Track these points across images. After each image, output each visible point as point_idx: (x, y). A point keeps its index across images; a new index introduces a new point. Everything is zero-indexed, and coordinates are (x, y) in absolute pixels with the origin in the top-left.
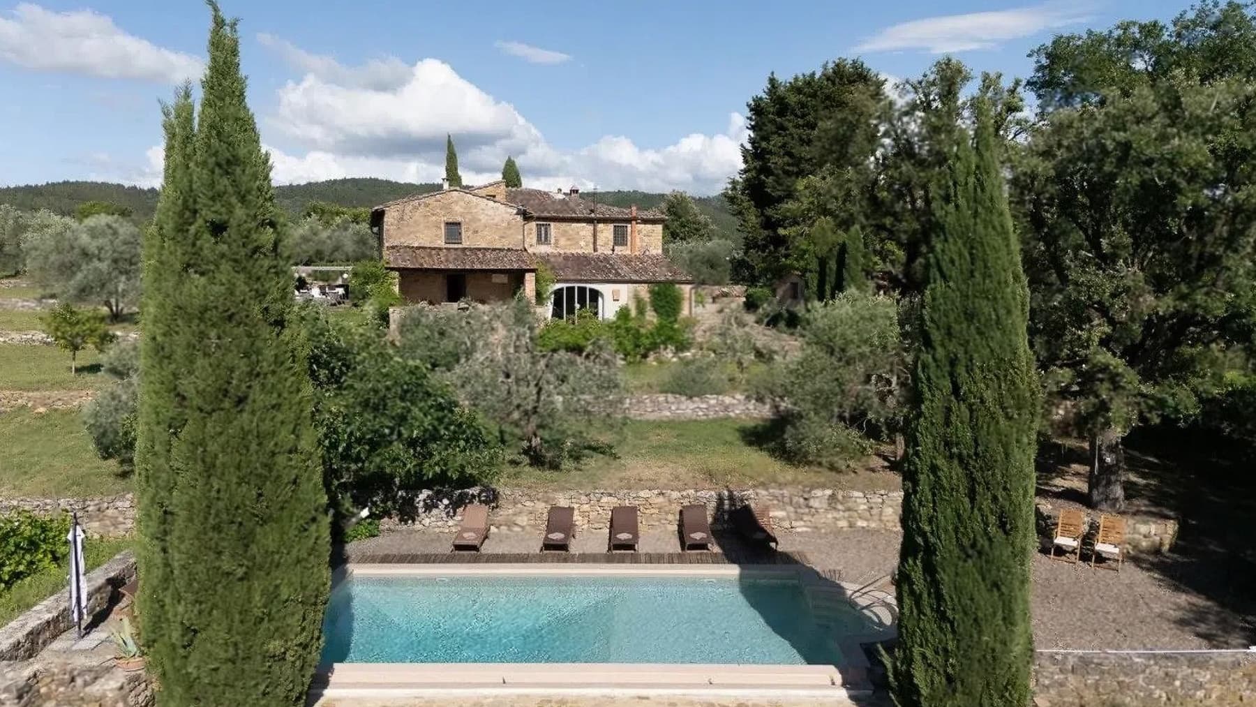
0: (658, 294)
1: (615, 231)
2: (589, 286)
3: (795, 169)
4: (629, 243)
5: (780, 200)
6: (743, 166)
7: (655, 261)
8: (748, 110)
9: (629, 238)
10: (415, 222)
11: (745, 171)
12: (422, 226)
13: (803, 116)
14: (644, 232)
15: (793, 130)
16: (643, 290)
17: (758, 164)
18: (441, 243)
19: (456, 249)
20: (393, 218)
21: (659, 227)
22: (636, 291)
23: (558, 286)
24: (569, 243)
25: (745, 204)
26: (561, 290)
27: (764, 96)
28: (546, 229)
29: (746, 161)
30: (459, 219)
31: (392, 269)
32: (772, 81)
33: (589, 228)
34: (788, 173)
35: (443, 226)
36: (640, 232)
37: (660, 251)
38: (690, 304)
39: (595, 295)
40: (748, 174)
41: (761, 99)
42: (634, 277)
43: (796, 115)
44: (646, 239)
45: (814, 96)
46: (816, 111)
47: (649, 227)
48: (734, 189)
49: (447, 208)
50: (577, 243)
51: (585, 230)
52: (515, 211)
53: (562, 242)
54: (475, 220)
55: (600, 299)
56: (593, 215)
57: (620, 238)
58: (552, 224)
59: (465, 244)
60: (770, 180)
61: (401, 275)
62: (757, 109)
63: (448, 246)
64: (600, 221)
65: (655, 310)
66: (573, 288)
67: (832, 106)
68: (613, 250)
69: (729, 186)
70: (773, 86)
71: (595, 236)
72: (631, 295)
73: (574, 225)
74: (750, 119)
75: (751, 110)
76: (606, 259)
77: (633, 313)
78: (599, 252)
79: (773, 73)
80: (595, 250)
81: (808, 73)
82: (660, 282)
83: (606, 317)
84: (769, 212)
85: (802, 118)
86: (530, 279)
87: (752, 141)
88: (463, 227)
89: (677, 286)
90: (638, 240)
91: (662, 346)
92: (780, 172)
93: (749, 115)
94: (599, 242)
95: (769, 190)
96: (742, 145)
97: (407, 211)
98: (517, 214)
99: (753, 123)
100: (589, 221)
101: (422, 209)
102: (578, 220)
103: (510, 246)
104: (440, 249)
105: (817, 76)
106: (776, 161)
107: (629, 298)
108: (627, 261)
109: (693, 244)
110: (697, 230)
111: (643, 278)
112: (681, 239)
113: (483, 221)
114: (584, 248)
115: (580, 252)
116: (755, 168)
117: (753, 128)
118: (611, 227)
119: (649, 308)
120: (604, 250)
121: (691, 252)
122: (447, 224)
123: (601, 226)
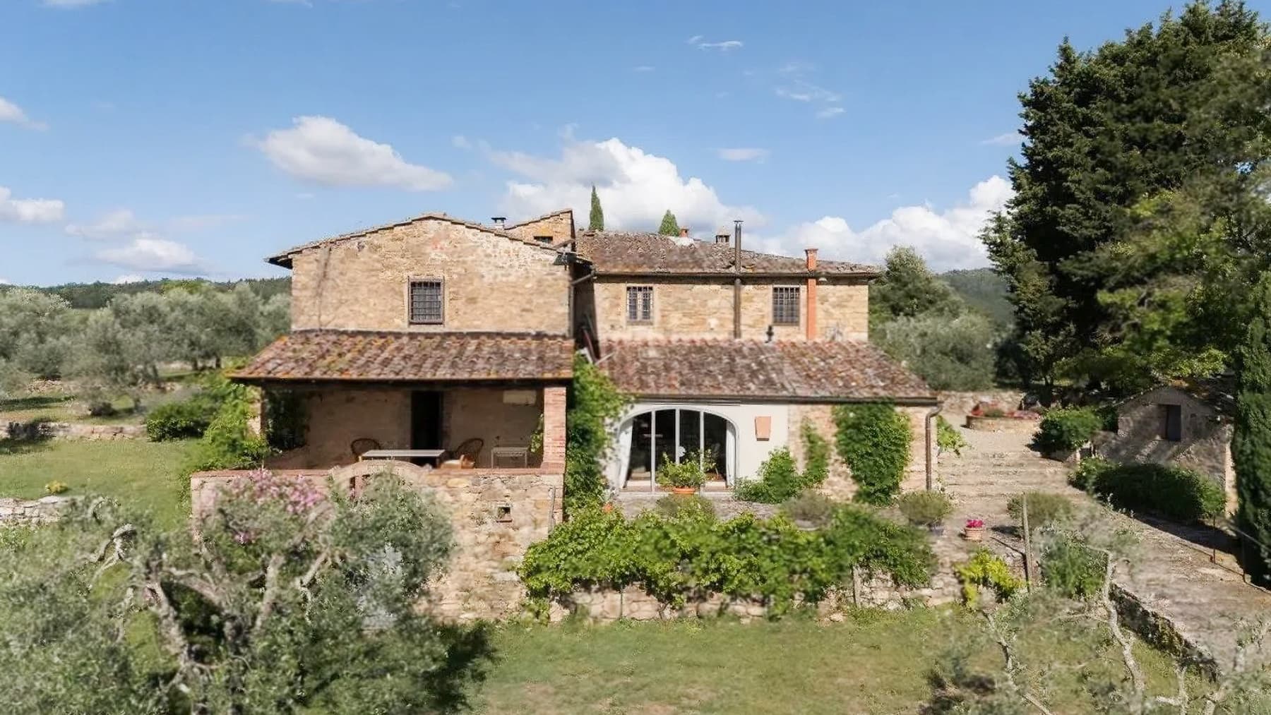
0: (856, 426)
1: (775, 297)
2: (703, 409)
3: (1119, 189)
4: (803, 320)
5: (1090, 244)
6: (1014, 194)
7: (853, 356)
8: (1020, 104)
9: (803, 310)
10: (352, 281)
11: (1017, 203)
12: (364, 289)
13: (1130, 100)
14: (832, 299)
15: (1112, 125)
16: (823, 421)
17: (1040, 189)
18: (401, 323)
19: (428, 336)
20: (307, 273)
21: (862, 292)
22: (805, 419)
23: (641, 409)
24: (686, 320)
25: (1020, 254)
26: (646, 417)
27: (1051, 77)
28: (646, 295)
29: (1018, 187)
30: (438, 275)
31: (247, 381)
32: (1065, 52)
33: (727, 292)
34: (1102, 196)
35: (406, 289)
36: (824, 300)
37: (864, 336)
38: (928, 448)
39: (718, 428)
40: (1025, 208)
41: (1045, 83)
42: (802, 392)
43: (1119, 100)
44: (836, 312)
45: (1152, 62)
46: (1155, 89)
47: (842, 290)
48: (999, 230)
49: (417, 255)
50: (704, 322)
51: (720, 295)
52: (553, 258)
53: (675, 319)
54: (468, 275)
55: (729, 435)
56: (733, 270)
57: (786, 313)
58: (656, 287)
59: (451, 325)
60: (1070, 210)
61: (268, 395)
62: (1039, 101)
63: (414, 329)
64: (746, 279)
65: (849, 462)
66: (673, 411)
67: (1187, 80)
68: (770, 334)
69: (993, 225)
70: (1067, 59)
71: (737, 308)
72: (795, 428)
73: (698, 288)
74: (1027, 116)
75: (1026, 104)
76: (757, 350)
77: (800, 468)
78: (745, 337)
79: (1066, 40)
80: (737, 333)
81: (1136, 28)
82: (858, 402)
83: (741, 475)
84: (1066, 265)
85: (1127, 103)
86: (555, 399)
87: (1028, 153)
88: (447, 292)
89: (898, 409)
90: (820, 314)
91: (858, 571)
92: (1089, 194)
93: (1024, 110)
94: (745, 319)
95: (1066, 229)
96: (1011, 161)
97: (334, 261)
98: (558, 263)
99: (1030, 123)
100: (727, 280)
101: (365, 255)
102: (706, 279)
103: (543, 329)
104: (398, 335)
105: (1155, 31)
106: (1079, 180)
107: (791, 434)
108: (794, 354)
109: (927, 323)
110: (931, 302)
111: (822, 393)
112: (906, 315)
113: (488, 279)
114: (715, 330)
115: (708, 337)
116: (1035, 196)
117: (1030, 131)
118: (768, 290)
119: (834, 455)
120: (753, 334)
121: (924, 335)
122: (413, 284)
123: (748, 288)
